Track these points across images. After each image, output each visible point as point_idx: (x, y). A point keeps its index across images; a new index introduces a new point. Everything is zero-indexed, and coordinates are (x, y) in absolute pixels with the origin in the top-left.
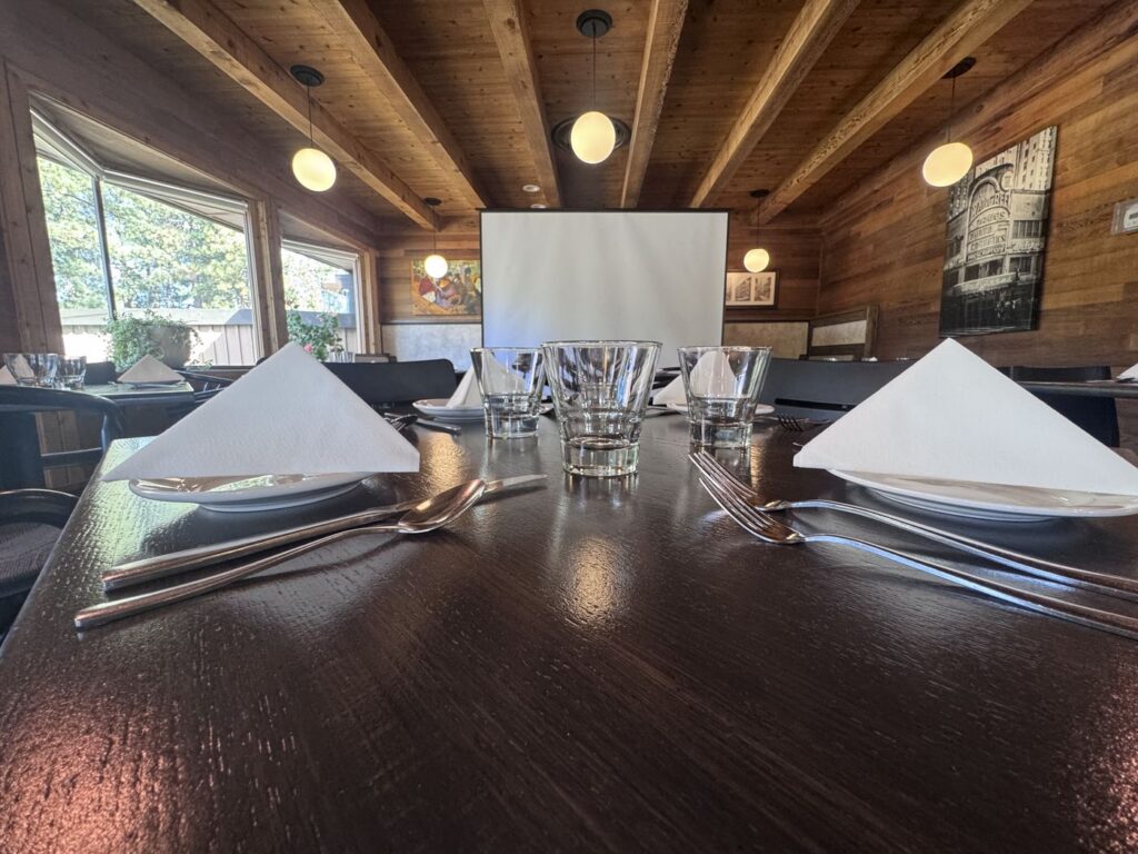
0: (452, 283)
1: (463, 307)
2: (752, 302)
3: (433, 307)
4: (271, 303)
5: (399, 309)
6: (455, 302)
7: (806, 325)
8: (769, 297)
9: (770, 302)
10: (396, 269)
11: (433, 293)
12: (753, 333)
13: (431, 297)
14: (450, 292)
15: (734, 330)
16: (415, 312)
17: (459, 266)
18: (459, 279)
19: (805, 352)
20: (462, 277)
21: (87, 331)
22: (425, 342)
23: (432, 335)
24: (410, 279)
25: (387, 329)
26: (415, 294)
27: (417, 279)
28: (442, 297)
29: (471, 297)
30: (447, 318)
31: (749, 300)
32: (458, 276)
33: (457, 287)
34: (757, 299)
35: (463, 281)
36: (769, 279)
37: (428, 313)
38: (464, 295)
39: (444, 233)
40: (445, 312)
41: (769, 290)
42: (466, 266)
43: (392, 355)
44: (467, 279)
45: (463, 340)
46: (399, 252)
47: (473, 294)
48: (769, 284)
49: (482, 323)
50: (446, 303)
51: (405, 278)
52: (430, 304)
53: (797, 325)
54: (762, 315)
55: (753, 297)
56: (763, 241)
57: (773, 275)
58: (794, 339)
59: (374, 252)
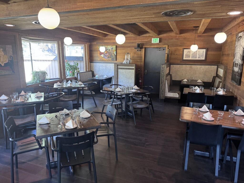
0: (108, 52)
1: (111, 59)
2: (197, 59)
3: (103, 58)
6: (108, 57)
7: (216, 66)
8: (203, 57)
9: (204, 59)
10: (94, 48)
11: (103, 55)
12: (197, 68)
13: (102, 56)
14: (107, 54)
15: (191, 67)
16: (98, 60)
17: (110, 47)
18: (110, 51)
19: (215, 75)
20: (111, 50)
21: (28, 61)
22: (101, 68)
23: (103, 66)
24: (97, 50)
25: (92, 64)
26: (99, 55)
27: (99, 50)
28: (105, 56)
29: (113, 56)
30: (107, 61)
31: (196, 58)
33: (109, 53)
35: (111, 51)
36: (204, 51)
37: (102, 60)
38: (111, 55)
40: (106, 60)
41: (203, 55)
42: (112, 47)
43: (93, 71)
44: (112, 51)
45: (111, 68)
46: (95, 43)
47: (113, 55)
48: (203, 53)
51: (96, 50)
52: (102, 57)
53: (213, 66)
54: (201, 63)
55: (197, 57)
56: (202, 39)
57: (205, 50)
58: (211, 71)
59: (88, 44)
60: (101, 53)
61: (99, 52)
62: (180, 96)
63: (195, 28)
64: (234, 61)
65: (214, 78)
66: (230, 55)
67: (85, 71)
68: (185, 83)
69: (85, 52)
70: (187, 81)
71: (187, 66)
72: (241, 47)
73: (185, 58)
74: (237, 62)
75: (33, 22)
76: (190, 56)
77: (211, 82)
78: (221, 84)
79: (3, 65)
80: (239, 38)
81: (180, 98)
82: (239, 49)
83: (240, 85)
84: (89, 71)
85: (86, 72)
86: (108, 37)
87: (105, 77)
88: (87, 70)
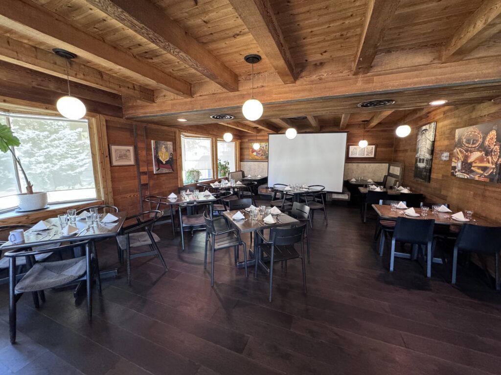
0: (261, 150)
1: (264, 157)
2: (365, 156)
3: (256, 157)
4: (215, 163)
5: (246, 157)
6: (262, 155)
7: (388, 164)
8: (372, 154)
9: (373, 156)
10: (245, 145)
11: (256, 152)
12: (365, 167)
13: (255, 154)
14: (261, 152)
15: (358, 166)
16: (250, 158)
17: (264, 144)
19: (387, 174)
22: (253, 167)
23: (255, 165)
25: (242, 163)
26: (250, 153)
27: (251, 148)
28: (258, 154)
29: (267, 154)
30: (260, 160)
32: (263, 147)
33: (263, 151)
34: (367, 155)
35: (265, 149)
36: (372, 148)
37: (254, 158)
38: (265, 153)
39: (260, 134)
40: (259, 158)
41: (372, 152)
42: (266, 144)
43: (243, 170)
48: (372, 150)
49: (268, 162)
50: (259, 156)
51: (248, 148)
53: (384, 164)
54: (369, 160)
55: (365, 154)
56: (370, 134)
57: (374, 146)
58: (382, 169)
59: (239, 141)
60: (253, 151)
61: (251, 150)
62: (350, 197)
63: (364, 122)
64: (416, 156)
65: (386, 177)
66: (409, 150)
67: (234, 171)
68: (354, 183)
69: (236, 150)
70: (355, 180)
71: (354, 164)
72: (428, 141)
73: (351, 155)
74: (422, 157)
75: (211, 117)
76: (356, 153)
77: (382, 181)
78: (398, 183)
79: (164, 162)
80: (424, 132)
81: (349, 200)
82: (424, 143)
83: (429, 182)
84: (239, 171)
85: (236, 171)
86: (263, 133)
87: (259, 177)
88: (238, 170)
